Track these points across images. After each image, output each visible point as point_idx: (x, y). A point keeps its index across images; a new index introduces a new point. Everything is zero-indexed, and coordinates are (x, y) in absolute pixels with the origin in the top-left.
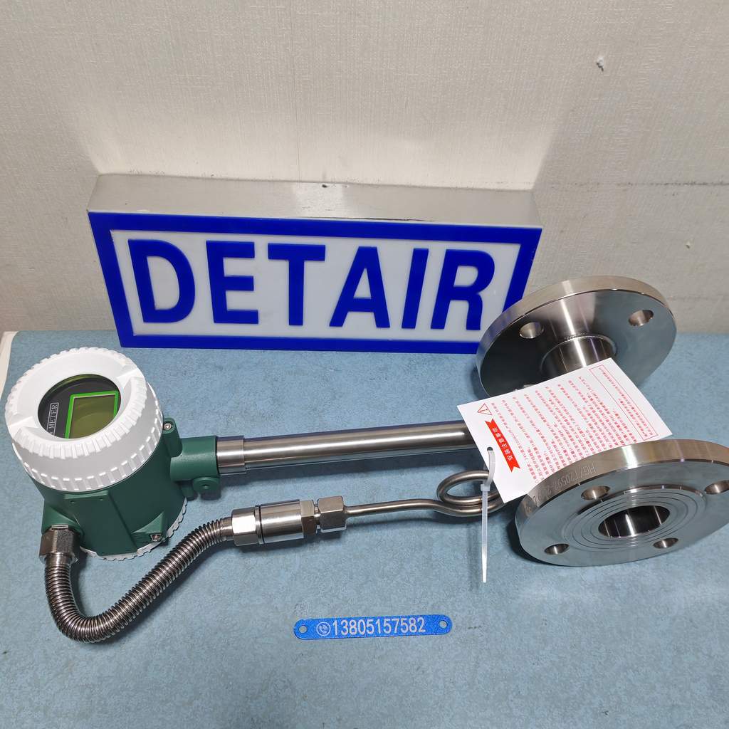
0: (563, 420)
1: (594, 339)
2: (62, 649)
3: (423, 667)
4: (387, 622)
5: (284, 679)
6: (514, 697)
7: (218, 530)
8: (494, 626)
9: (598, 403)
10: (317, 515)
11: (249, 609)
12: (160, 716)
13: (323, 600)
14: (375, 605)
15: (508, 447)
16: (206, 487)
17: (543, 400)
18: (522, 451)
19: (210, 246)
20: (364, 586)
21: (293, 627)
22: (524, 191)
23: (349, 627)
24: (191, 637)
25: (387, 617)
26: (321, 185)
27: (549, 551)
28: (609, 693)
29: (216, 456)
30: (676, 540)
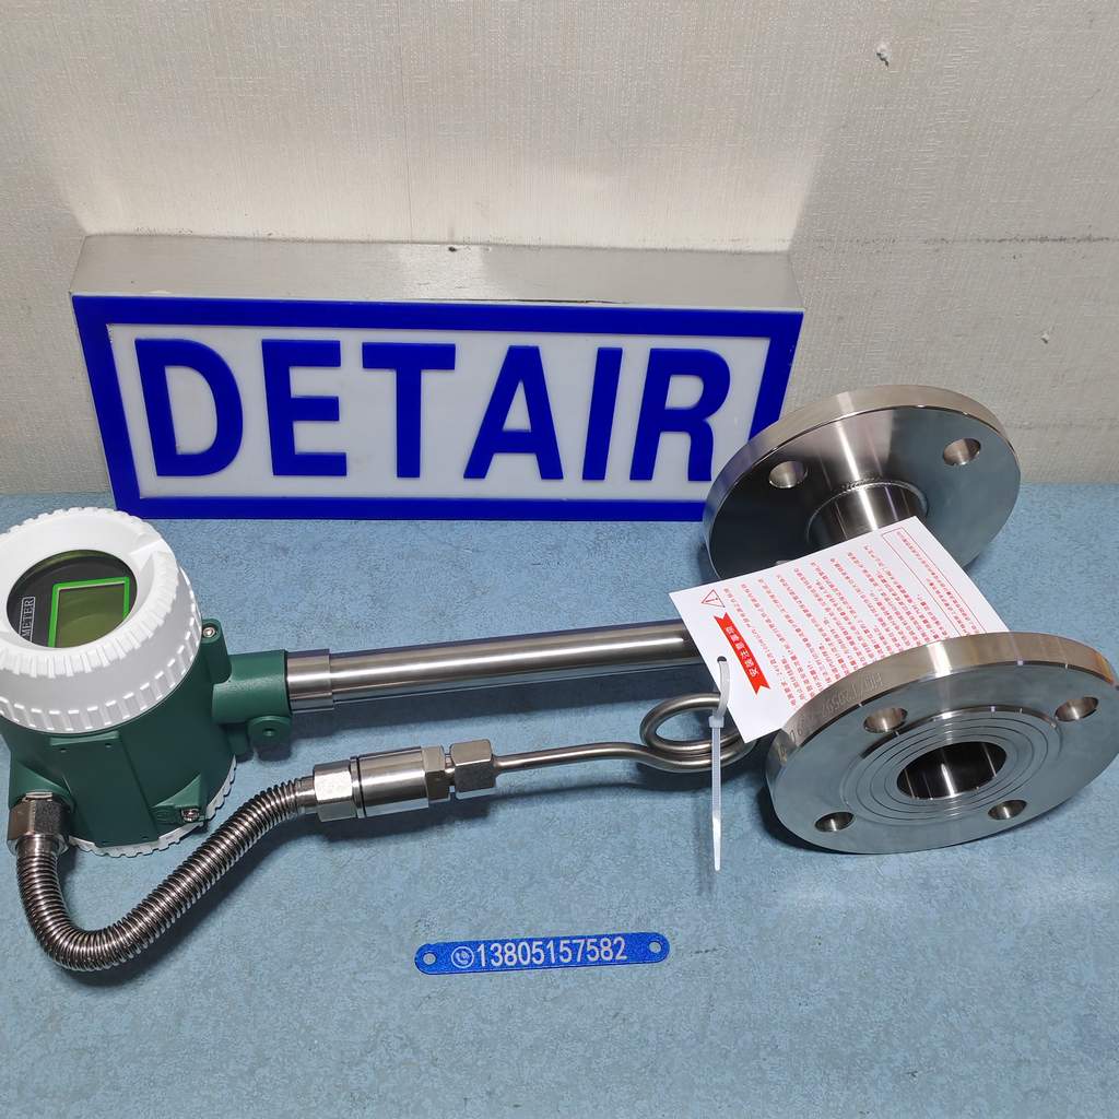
0: (837, 614)
2: (42, 995)
3: (625, 1012)
4: (565, 945)
5: (400, 1035)
6: (769, 1054)
7: (293, 796)
8: (738, 949)
9: (894, 587)
10: (449, 771)
11: (342, 930)
12: (202, 1093)
13: (462, 912)
14: (547, 921)
15: (751, 657)
16: (269, 733)
17: (807, 583)
18: (773, 662)
19: (268, 347)
20: (528, 890)
21: (414, 955)
22: (776, 253)
23: (503, 954)
24: (250, 974)
25: (565, 938)
26: (447, 247)
27: (822, 824)
28: (919, 1045)
29: (286, 682)
30: (1023, 804)
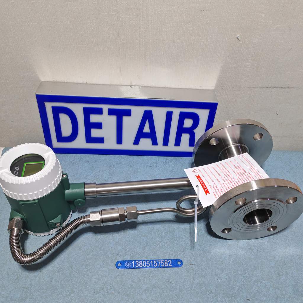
0: (227, 175)
1: (240, 146)
2: (15, 272)
3: (170, 280)
4: (155, 262)
5: (110, 285)
6: (210, 293)
7: (84, 220)
8: (201, 264)
9: (242, 169)
10: (125, 214)
12: (56, 300)
13: (128, 253)
14: (151, 255)
15: (205, 186)
16: (80, 204)
17: (219, 168)
18: (211, 187)
19: (85, 109)
20: (146, 247)
21: (115, 263)
22: (211, 90)
23: (139, 264)
24: (71, 268)
25: (155, 260)
26: (130, 86)
27: (223, 231)
28: (250, 292)
29: (84, 190)
30: (276, 227)
